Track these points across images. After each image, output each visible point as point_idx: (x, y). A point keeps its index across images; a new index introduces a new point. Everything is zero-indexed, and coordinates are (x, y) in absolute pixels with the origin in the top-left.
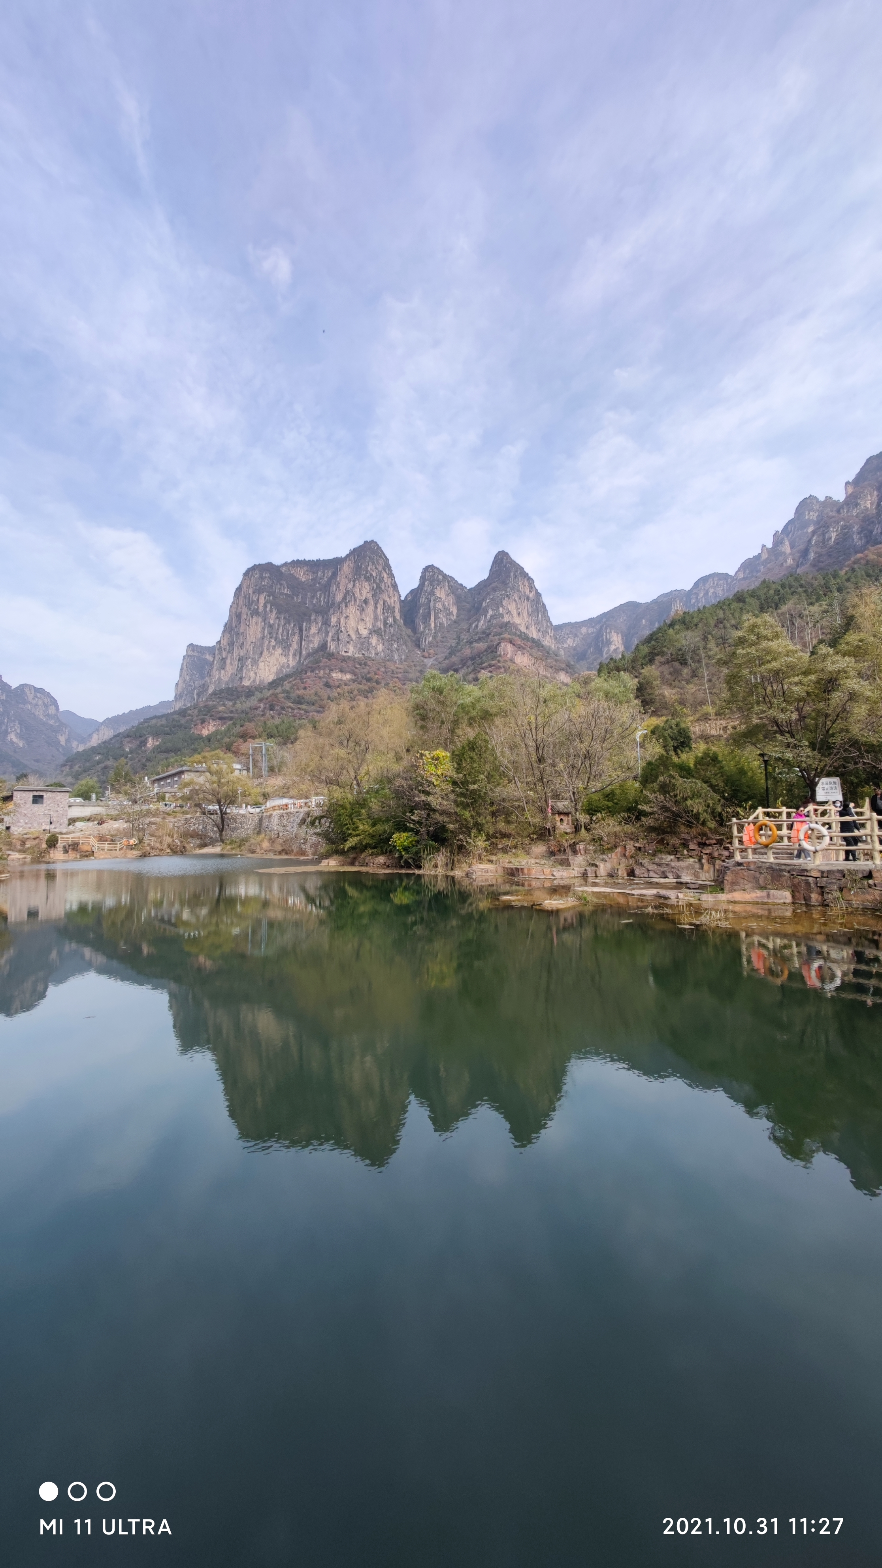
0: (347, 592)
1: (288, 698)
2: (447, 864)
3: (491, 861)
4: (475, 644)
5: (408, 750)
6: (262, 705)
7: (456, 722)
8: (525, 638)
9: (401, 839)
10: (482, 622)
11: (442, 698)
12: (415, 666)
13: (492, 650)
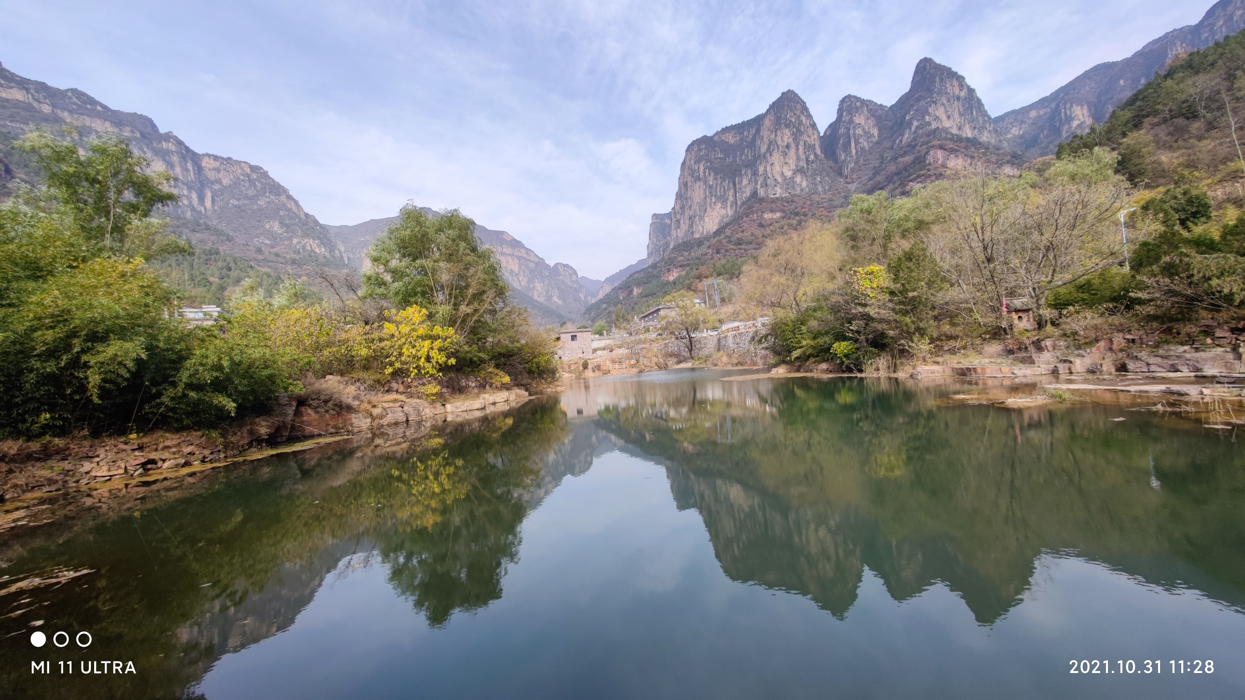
0: (770, 143)
1: (730, 242)
2: (889, 367)
3: (938, 363)
4: (900, 159)
5: (840, 270)
6: (710, 251)
7: (888, 237)
8: (959, 139)
9: (841, 348)
10: (907, 136)
11: (871, 218)
12: (839, 193)
13: (920, 161)
